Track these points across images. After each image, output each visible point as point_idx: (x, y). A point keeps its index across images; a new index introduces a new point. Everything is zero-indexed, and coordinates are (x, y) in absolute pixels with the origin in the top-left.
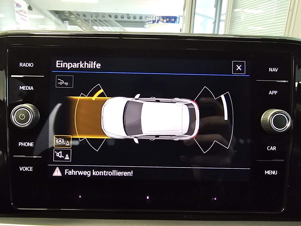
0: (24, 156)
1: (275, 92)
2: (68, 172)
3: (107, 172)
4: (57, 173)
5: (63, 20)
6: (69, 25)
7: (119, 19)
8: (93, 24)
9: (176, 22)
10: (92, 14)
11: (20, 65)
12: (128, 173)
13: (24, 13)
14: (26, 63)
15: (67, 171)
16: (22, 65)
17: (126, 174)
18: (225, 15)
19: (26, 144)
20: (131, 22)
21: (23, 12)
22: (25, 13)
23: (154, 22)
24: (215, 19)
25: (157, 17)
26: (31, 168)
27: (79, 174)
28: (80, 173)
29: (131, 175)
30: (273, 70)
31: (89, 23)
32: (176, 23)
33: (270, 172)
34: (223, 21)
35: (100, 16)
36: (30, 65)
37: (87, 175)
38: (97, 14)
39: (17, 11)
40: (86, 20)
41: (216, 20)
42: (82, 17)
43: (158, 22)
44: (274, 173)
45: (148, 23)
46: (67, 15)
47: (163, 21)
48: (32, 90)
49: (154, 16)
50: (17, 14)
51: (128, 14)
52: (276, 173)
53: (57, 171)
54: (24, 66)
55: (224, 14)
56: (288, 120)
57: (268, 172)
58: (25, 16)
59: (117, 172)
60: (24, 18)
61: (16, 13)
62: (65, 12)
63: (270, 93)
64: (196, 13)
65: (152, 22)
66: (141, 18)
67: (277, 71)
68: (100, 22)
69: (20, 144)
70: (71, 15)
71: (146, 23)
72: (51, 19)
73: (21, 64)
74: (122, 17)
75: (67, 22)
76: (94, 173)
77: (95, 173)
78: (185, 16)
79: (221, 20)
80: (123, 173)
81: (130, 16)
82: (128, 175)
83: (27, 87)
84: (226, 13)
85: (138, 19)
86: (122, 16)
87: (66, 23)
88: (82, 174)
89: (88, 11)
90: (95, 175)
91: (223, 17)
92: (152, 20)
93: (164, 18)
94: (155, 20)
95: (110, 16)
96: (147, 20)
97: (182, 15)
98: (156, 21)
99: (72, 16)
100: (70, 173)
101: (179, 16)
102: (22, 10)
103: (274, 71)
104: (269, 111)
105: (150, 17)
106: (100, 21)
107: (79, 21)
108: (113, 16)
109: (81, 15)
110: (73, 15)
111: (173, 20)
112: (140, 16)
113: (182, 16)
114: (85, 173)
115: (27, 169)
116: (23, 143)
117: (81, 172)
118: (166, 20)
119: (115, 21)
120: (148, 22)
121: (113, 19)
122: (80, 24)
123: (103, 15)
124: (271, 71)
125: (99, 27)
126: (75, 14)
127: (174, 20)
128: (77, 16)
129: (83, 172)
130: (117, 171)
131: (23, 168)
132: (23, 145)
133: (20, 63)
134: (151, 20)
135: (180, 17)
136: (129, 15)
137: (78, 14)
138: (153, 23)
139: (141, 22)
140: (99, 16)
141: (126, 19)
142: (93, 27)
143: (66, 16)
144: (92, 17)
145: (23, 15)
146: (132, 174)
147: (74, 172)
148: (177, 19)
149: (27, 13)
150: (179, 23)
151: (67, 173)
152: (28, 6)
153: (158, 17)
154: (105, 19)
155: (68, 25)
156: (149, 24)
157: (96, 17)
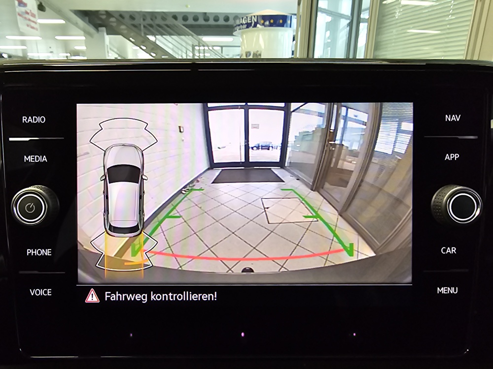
0: (36, 272)
1: (456, 156)
2: (109, 296)
3: (174, 295)
4: (92, 298)
5: (97, 26)
6: (107, 34)
7: (191, 21)
8: (147, 33)
9: (285, 25)
10: (144, 15)
11: (23, 120)
12: (209, 295)
13: (31, 16)
14: (34, 117)
15: (108, 294)
16: (27, 120)
17: (205, 297)
18: (368, 11)
19: (39, 252)
20: (209, 26)
21: (30, 14)
22: (33, 16)
23: (248, 25)
24: (351, 18)
25: (253, 17)
26: (49, 291)
27: (129, 299)
28: (130, 297)
29: (214, 298)
30: (452, 119)
31: (140, 30)
32: (287, 27)
33: (445, 289)
34: (365, 21)
35: (159, 18)
36: (39, 119)
37: (142, 300)
38: (153, 15)
39: (20, 13)
40: (134, 26)
41: (352, 21)
42: (127, 19)
43: (255, 26)
44: (452, 290)
45: (238, 28)
46: (104, 17)
47: (263, 24)
48: (45, 161)
49: (249, 16)
50: (21, 18)
51: (205, 13)
52: (455, 291)
53: (91, 295)
54: (30, 122)
55: (366, 10)
56: (478, 203)
57: (443, 290)
58: (33, 22)
59: (191, 295)
60: (33, 24)
61: (18, 17)
62: (100, 13)
63: (446, 158)
64: (319, 9)
65: (246, 25)
66: (227, 19)
67: (458, 120)
68: (158, 28)
69: (29, 251)
70: (110, 18)
71: (236, 28)
72: (76, 24)
73: (25, 118)
74: (196, 19)
75: (104, 29)
76: (152, 297)
77: (155, 297)
78: (301, 14)
79: (361, 20)
80: (201, 296)
81: (208, 17)
82: (209, 299)
83: (36, 156)
84: (370, 8)
85: (221, 22)
86: (195, 16)
87: (102, 31)
88: (133, 299)
89: (138, 10)
90: (155, 300)
91: (365, 15)
92: (246, 22)
93: (265, 18)
94: (250, 22)
95: (175, 17)
96: (238, 22)
97: (296, 12)
98: (253, 25)
99: (112, 19)
100: (113, 298)
101: (290, 15)
102: (29, 11)
103: (454, 120)
104: (444, 188)
105: (242, 18)
106: (159, 26)
107: (123, 27)
108: (180, 18)
109: (127, 17)
110: (113, 17)
111: (281, 21)
112: (226, 16)
113: (295, 15)
114: (138, 297)
115: (41, 292)
116: (34, 251)
117: (131, 295)
118: (270, 22)
119: (184, 25)
120: (239, 25)
121: (179, 23)
122: (125, 32)
123: (164, 16)
124: (449, 120)
125: (157, 36)
126: (117, 15)
127: (283, 22)
128: (120, 19)
129: (134, 295)
130: (190, 293)
131: (35, 291)
132: (34, 254)
133: (23, 117)
134: (244, 23)
135: (293, 16)
136: (207, 15)
137: (121, 16)
138: (247, 27)
139: (227, 26)
140: (156, 18)
141: (201, 22)
142: (148, 36)
143: (101, 19)
144: (144, 20)
145: (29, 20)
146: (216, 297)
147: (119, 297)
148: (287, 20)
149: (37, 16)
150: (290, 27)
151: (109, 298)
152: (39, 3)
153: (256, 17)
154: (168, 22)
155: (105, 34)
156: (240, 29)
157: (152, 19)
